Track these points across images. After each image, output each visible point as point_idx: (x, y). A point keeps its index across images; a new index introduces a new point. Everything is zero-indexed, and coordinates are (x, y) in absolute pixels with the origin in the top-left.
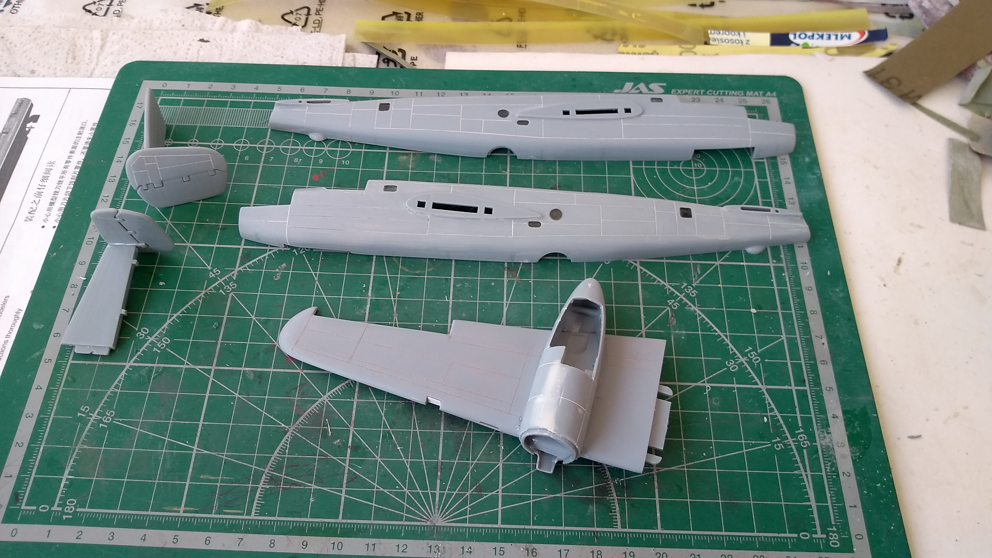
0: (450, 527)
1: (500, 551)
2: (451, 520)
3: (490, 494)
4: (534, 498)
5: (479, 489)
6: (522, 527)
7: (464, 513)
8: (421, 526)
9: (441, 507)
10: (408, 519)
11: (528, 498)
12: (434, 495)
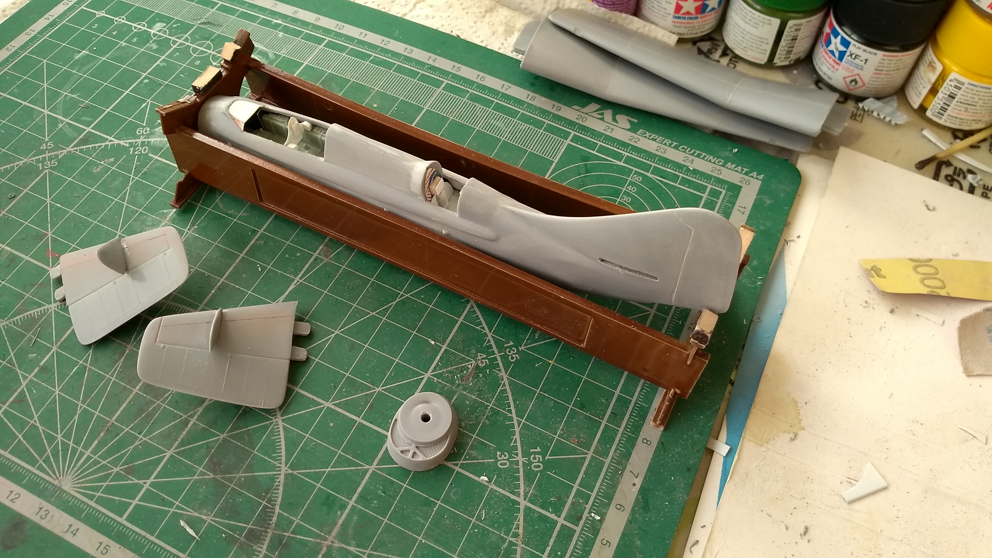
0: (74, 497)
1: (104, 548)
2: (79, 490)
3: (136, 481)
4: (178, 507)
5: (130, 471)
6: (143, 533)
7: (97, 489)
8: (48, 481)
9: (80, 471)
10: (41, 468)
11: (171, 505)
12: (82, 454)
